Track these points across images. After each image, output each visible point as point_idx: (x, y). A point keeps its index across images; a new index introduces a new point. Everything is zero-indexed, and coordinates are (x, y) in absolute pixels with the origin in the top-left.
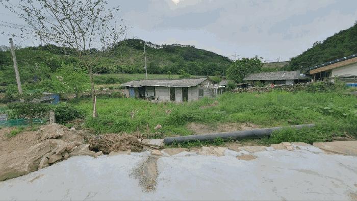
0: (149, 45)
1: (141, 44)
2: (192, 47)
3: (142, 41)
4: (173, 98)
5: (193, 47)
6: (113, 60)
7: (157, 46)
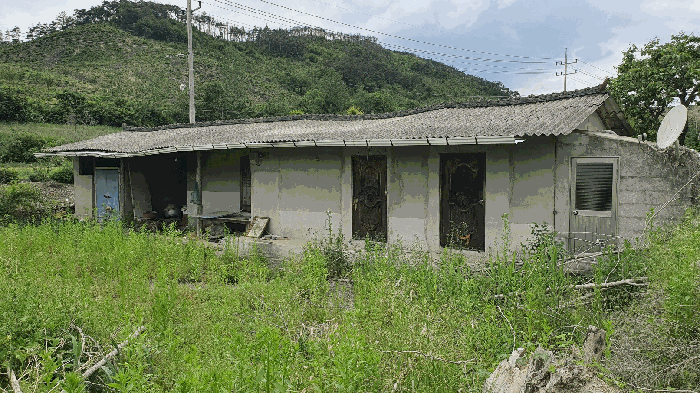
0: (204, 28)
1: (173, 22)
2: (367, 40)
3: (175, 9)
4: (371, 220)
5: (369, 43)
6: (45, 74)
7: (235, 31)
